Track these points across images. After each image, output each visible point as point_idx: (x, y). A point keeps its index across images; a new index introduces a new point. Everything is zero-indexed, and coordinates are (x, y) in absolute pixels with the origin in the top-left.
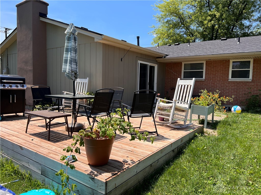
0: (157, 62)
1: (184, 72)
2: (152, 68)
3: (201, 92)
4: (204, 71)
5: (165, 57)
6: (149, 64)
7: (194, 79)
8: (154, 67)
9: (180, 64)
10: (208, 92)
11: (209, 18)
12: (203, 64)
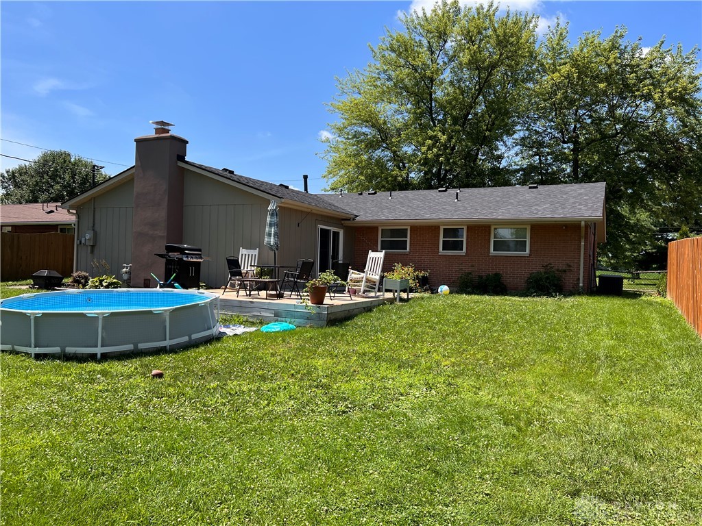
0: (342, 227)
1: (382, 241)
2: (336, 234)
3: (395, 266)
4: (408, 240)
5: (354, 220)
6: (332, 229)
7: (384, 251)
8: (339, 233)
9: (377, 228)
10: (403, 266)
11: (429, 142)
12: (407, 229)
